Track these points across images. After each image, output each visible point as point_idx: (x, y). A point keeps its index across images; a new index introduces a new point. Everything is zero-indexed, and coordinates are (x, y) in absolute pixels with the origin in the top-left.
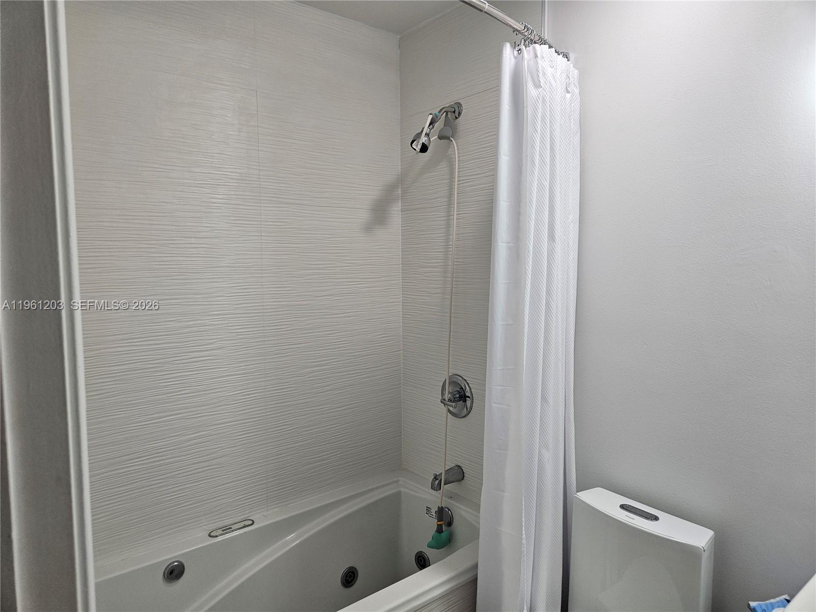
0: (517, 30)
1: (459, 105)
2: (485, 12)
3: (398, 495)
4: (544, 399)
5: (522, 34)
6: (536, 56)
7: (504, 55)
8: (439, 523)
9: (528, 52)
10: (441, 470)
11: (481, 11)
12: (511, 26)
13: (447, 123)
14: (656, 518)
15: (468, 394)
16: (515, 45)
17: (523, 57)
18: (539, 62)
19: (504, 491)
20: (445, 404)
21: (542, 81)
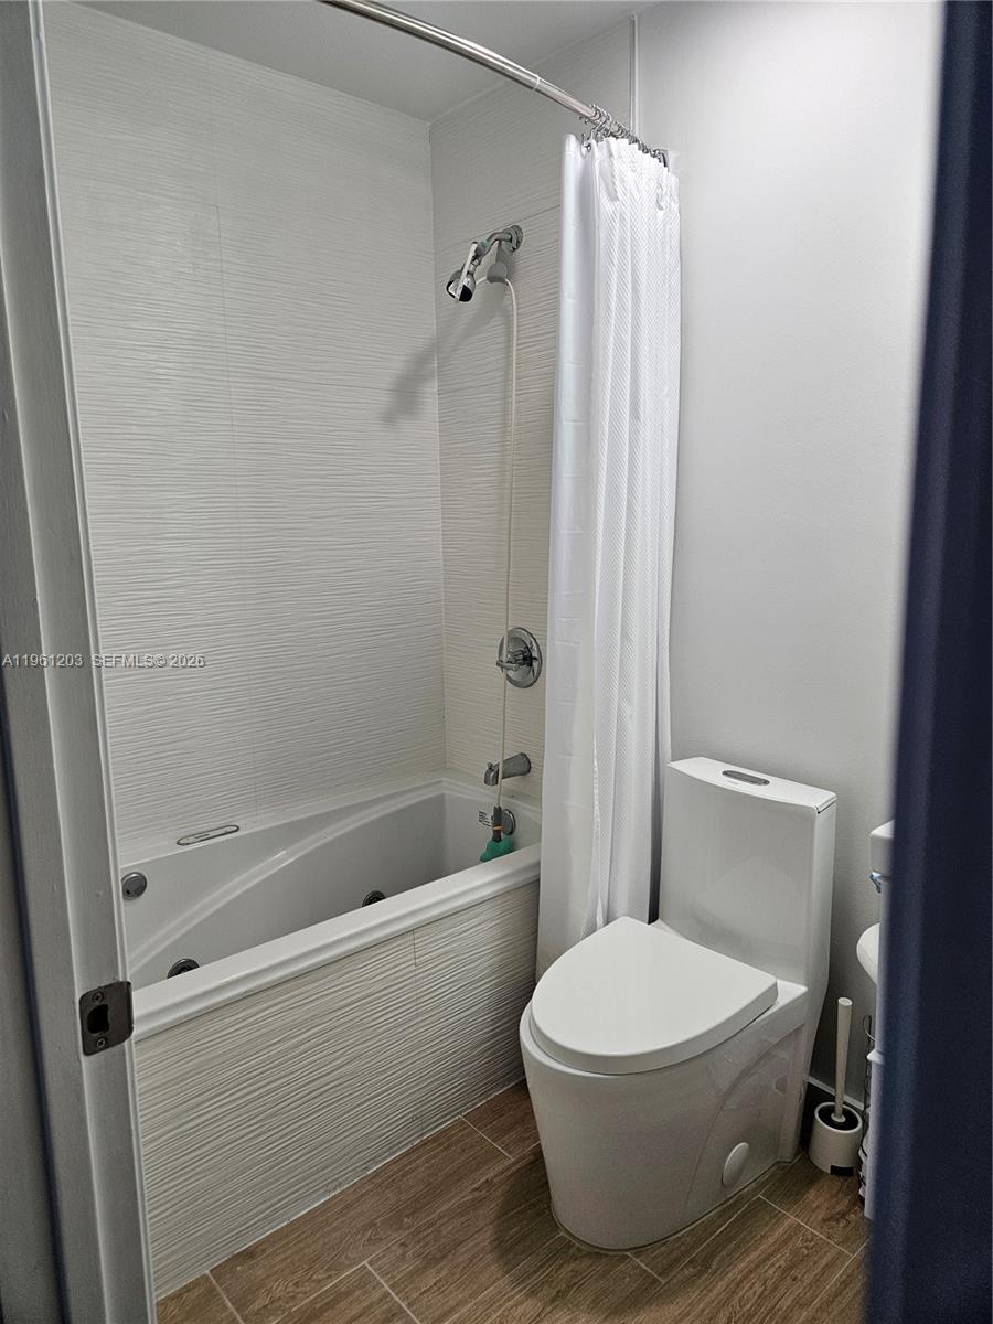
0: (587, 117)
1: (517, 229)
2: (537, 90)
3: (440, 800)
4: (625, 636)
5: (592, 122)
6: (611, 155)
7: (567, 153)
8: (496, 828)
9: (600, 150)
10: (497, 760)
11: (531, 88)
12: (576, 111)
13: (500, 257)
14: (766, 782)
15: (535, 654)
16: (581, 139)
17: (593, 155)
18: (615, 163)
19: (570, 755)
20: (502, 667)
21: (619, 189)
